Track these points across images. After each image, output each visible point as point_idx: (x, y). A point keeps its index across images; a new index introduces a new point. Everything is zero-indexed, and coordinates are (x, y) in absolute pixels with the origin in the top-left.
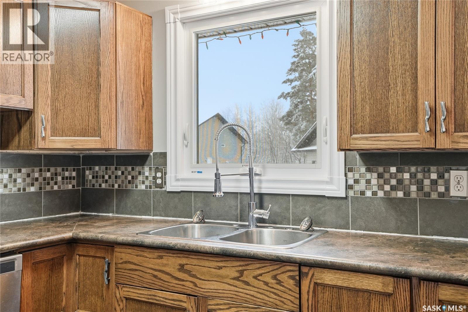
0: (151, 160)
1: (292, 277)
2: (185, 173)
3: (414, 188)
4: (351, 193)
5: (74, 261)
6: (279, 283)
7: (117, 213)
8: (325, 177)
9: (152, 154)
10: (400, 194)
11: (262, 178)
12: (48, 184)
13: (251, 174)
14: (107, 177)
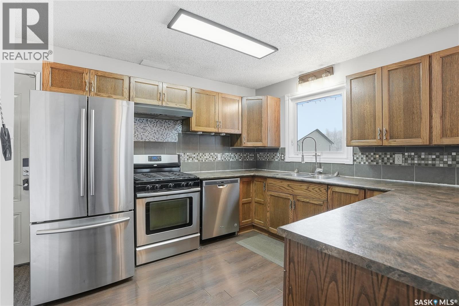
0: (280, 150)
1: (325, 189)
2: (292, 155)
3: (380, 161)
4: (355, 163)
5: (254, 183)
6: (321, 191)
7: (268, 169)
8: (345, 157)
9: (280, 148)
10: (375, 163)
11: (321, 157)
12: (245, 158)
13: (316, 155)
14: (264, 156)
